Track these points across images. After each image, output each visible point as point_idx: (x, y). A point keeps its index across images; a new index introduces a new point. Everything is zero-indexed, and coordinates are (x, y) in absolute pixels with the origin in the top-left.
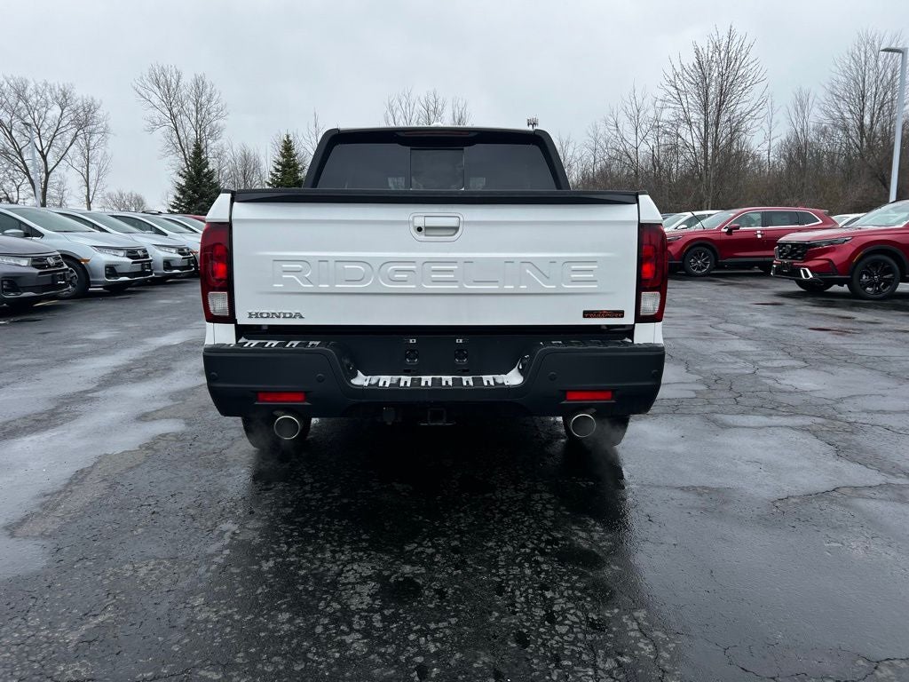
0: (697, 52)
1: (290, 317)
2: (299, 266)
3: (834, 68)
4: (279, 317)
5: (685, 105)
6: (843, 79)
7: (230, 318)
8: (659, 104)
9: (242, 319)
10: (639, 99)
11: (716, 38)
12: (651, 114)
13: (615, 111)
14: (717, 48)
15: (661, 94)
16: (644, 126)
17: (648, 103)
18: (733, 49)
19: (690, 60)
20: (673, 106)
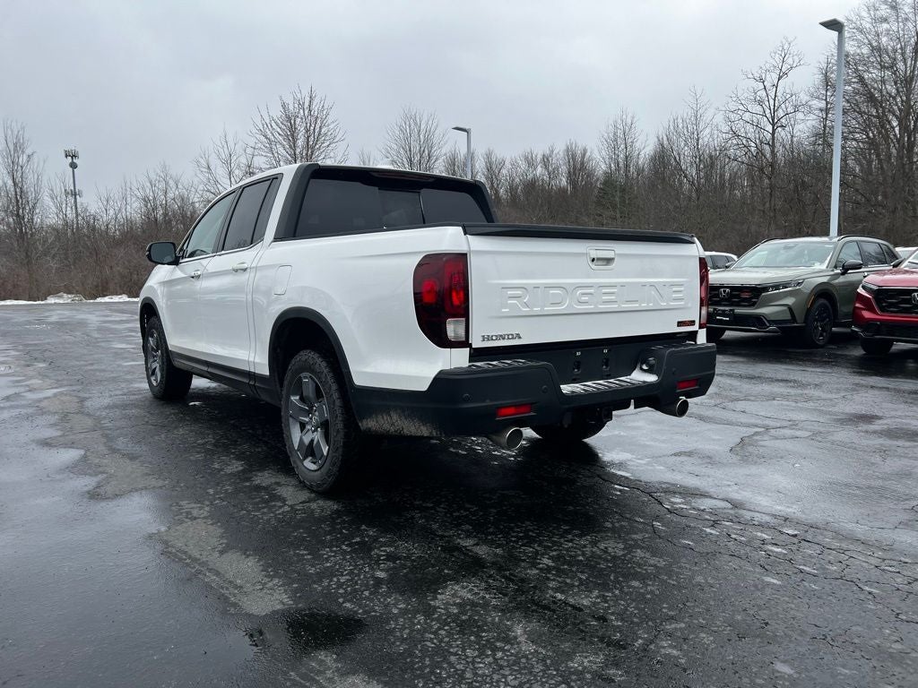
0: (284, 106)
1: (513, 338)
2: (519, 292)
3: (387, 136)
4: (504, 339)
5: (276, 155)
6: (395, 147)
7: (465, 343)
8: (249, 151)
9: (477, 342)
10: (231, 144)
11: (299, 95)
12: (243, 160)
13: (207, 152)
14: (301, 105)
15: (252, 142)
16: (237, 172)
17: (239, 150)
18: (315, 108)
19: (277, 112)
20: (264, 154)
